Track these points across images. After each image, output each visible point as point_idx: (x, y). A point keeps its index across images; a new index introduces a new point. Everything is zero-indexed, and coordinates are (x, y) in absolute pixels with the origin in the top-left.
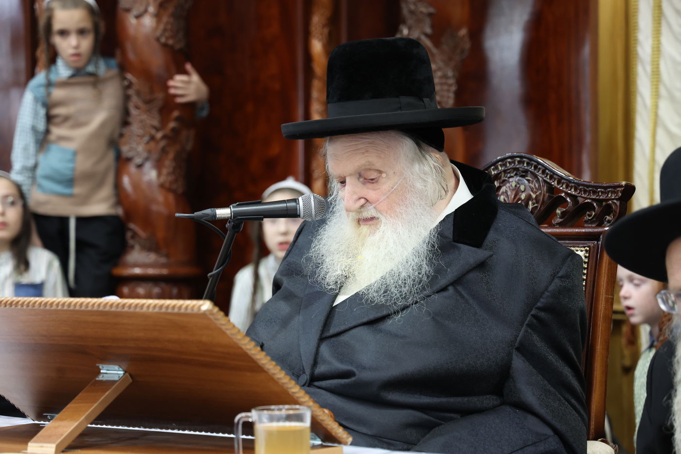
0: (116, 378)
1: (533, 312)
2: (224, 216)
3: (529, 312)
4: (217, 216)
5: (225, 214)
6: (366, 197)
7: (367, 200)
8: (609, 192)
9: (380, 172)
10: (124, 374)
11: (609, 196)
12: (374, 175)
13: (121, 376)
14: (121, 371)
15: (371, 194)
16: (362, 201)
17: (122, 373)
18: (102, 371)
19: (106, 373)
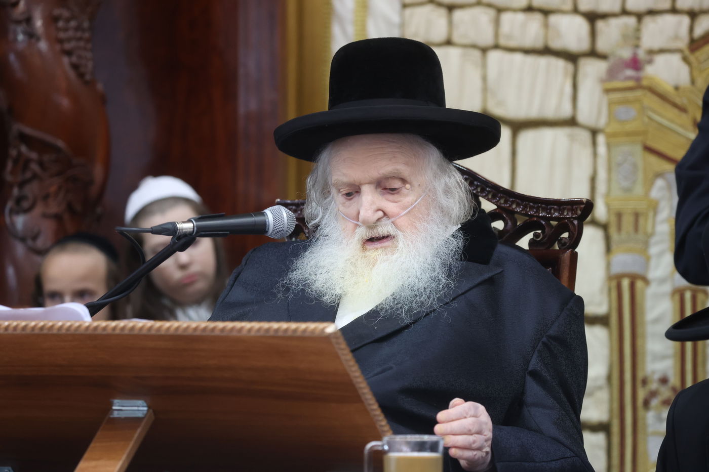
0: (140, 415)
1: (544, 339)
2: (186, 230)
3: (539, 340)
4: (178, 231)
6: (384, 210)
7: (385, 214)
8: (564, 209)
10: (148, 410)
11: (565, 214)
12: (397, 184)
13: (145, 412)
14: (143, 406)
15: (390, 206)
16: (380, 214)
17: (145, 409)
18: (114, 408)
19: (121, 410)
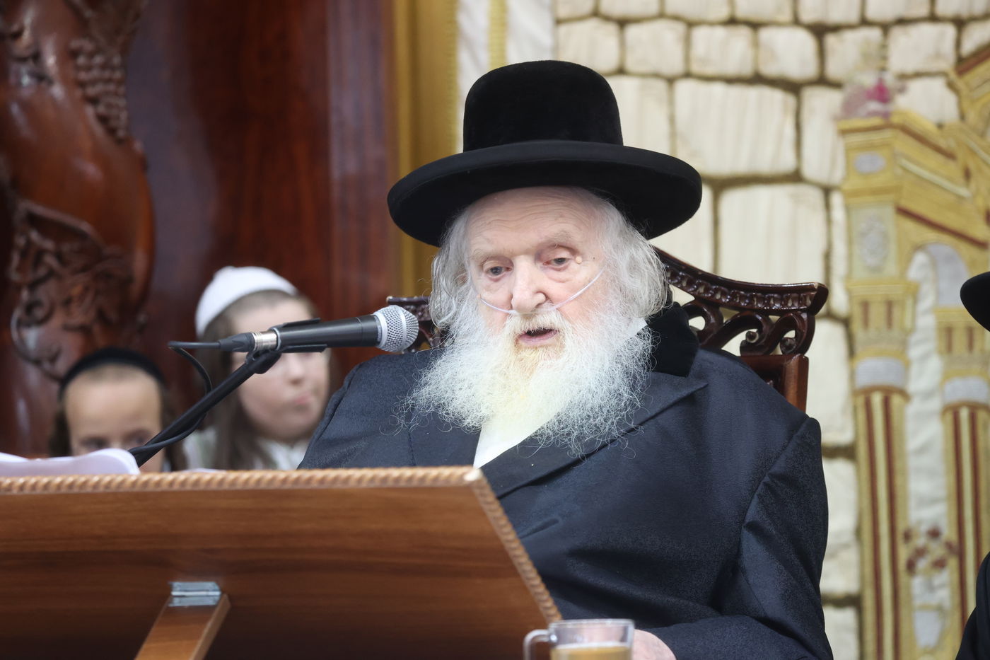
0: (211, 602)
1: (767, 479)
2: (267, 344)
3: (760, 480)
4: (256, 345)
5: (267, 342)
6: (546, 292)
7: (547, 297)
8: (788, 298)
9: (573, 251)
10: (221, 596)
11: (790, 305)
13: (217, 598)
14: (214, 590)
15: (555, 287)
16: (541, 297)
17: (218, 593)
18: (174, 593)
19: (185, 596)
